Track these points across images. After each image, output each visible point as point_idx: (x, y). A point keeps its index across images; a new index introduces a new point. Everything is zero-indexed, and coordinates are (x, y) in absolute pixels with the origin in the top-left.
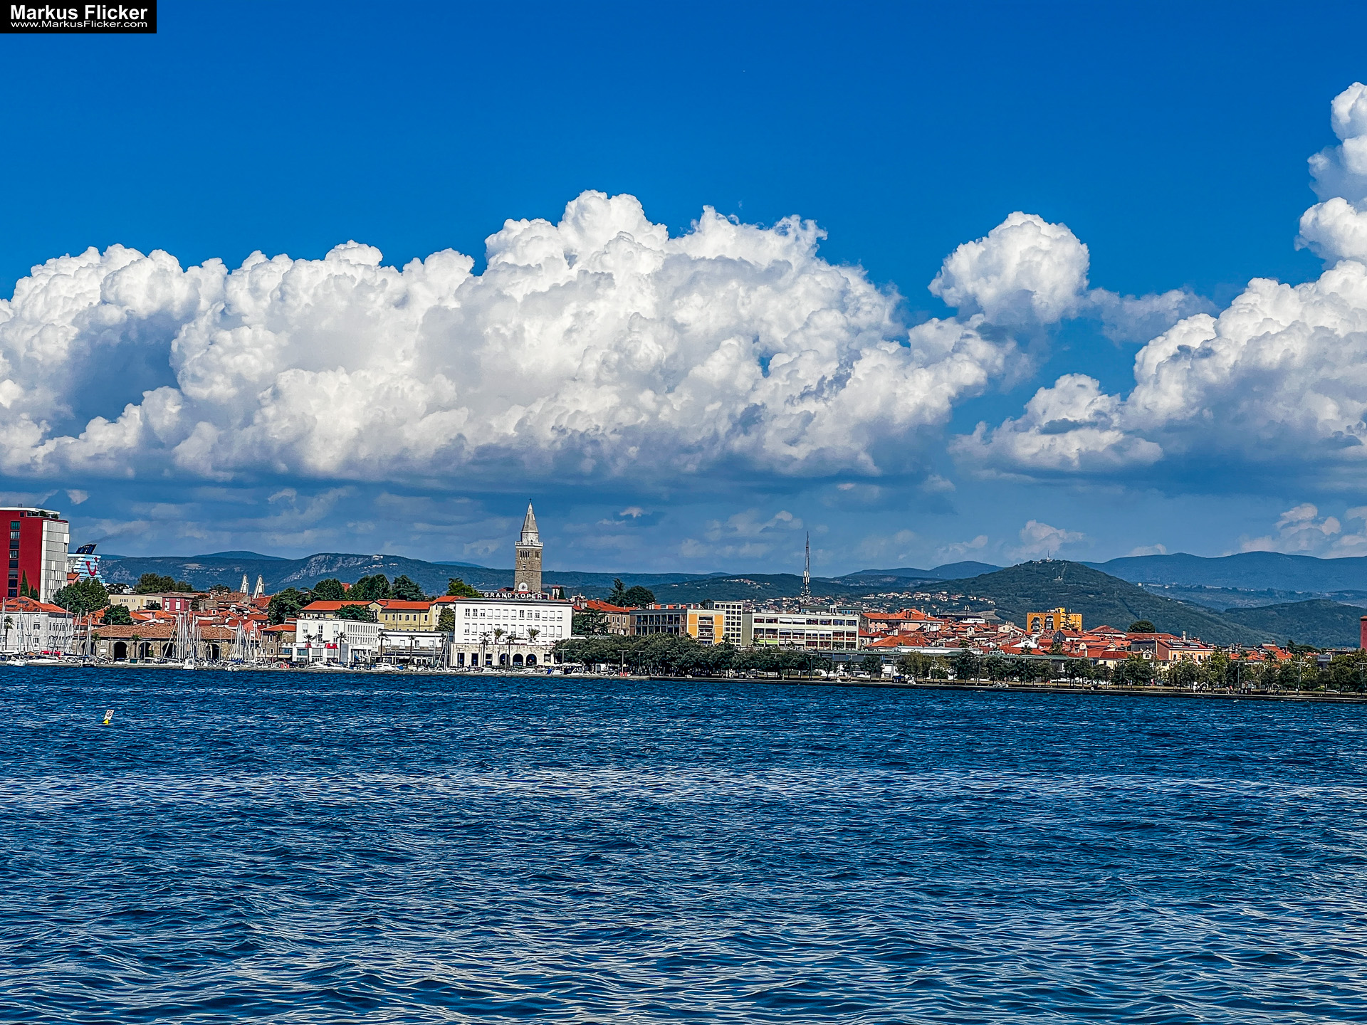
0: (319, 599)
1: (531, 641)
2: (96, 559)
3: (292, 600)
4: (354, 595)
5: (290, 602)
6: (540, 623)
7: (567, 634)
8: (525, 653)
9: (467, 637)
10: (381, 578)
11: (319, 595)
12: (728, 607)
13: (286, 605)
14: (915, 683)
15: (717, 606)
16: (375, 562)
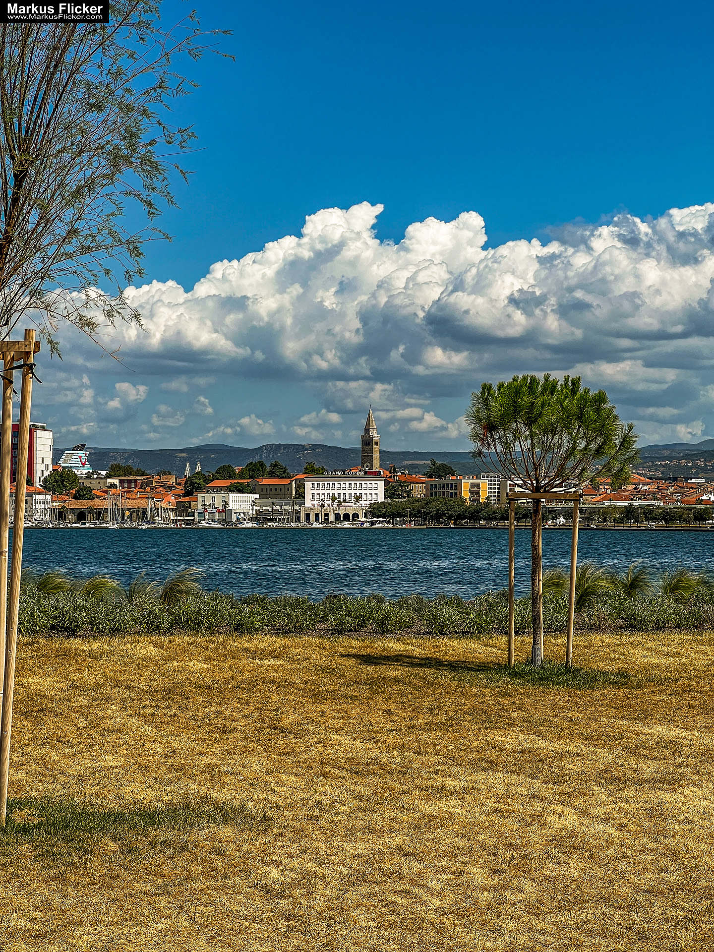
0: (218, 479)
1: (355, 504)
2: (86, 454)
3: (200, 479)
4: (241, 475)
5: (198, 481)
6: (363, 492)
7: (381, 499)
8: (351, 512)
9: (313, 502)
10: (262, 464)
11: (218, 476)
12: (491, 477)
13: (196, 483)
14: (595, 527)
15: (483, 477)
16: (307, 449)
